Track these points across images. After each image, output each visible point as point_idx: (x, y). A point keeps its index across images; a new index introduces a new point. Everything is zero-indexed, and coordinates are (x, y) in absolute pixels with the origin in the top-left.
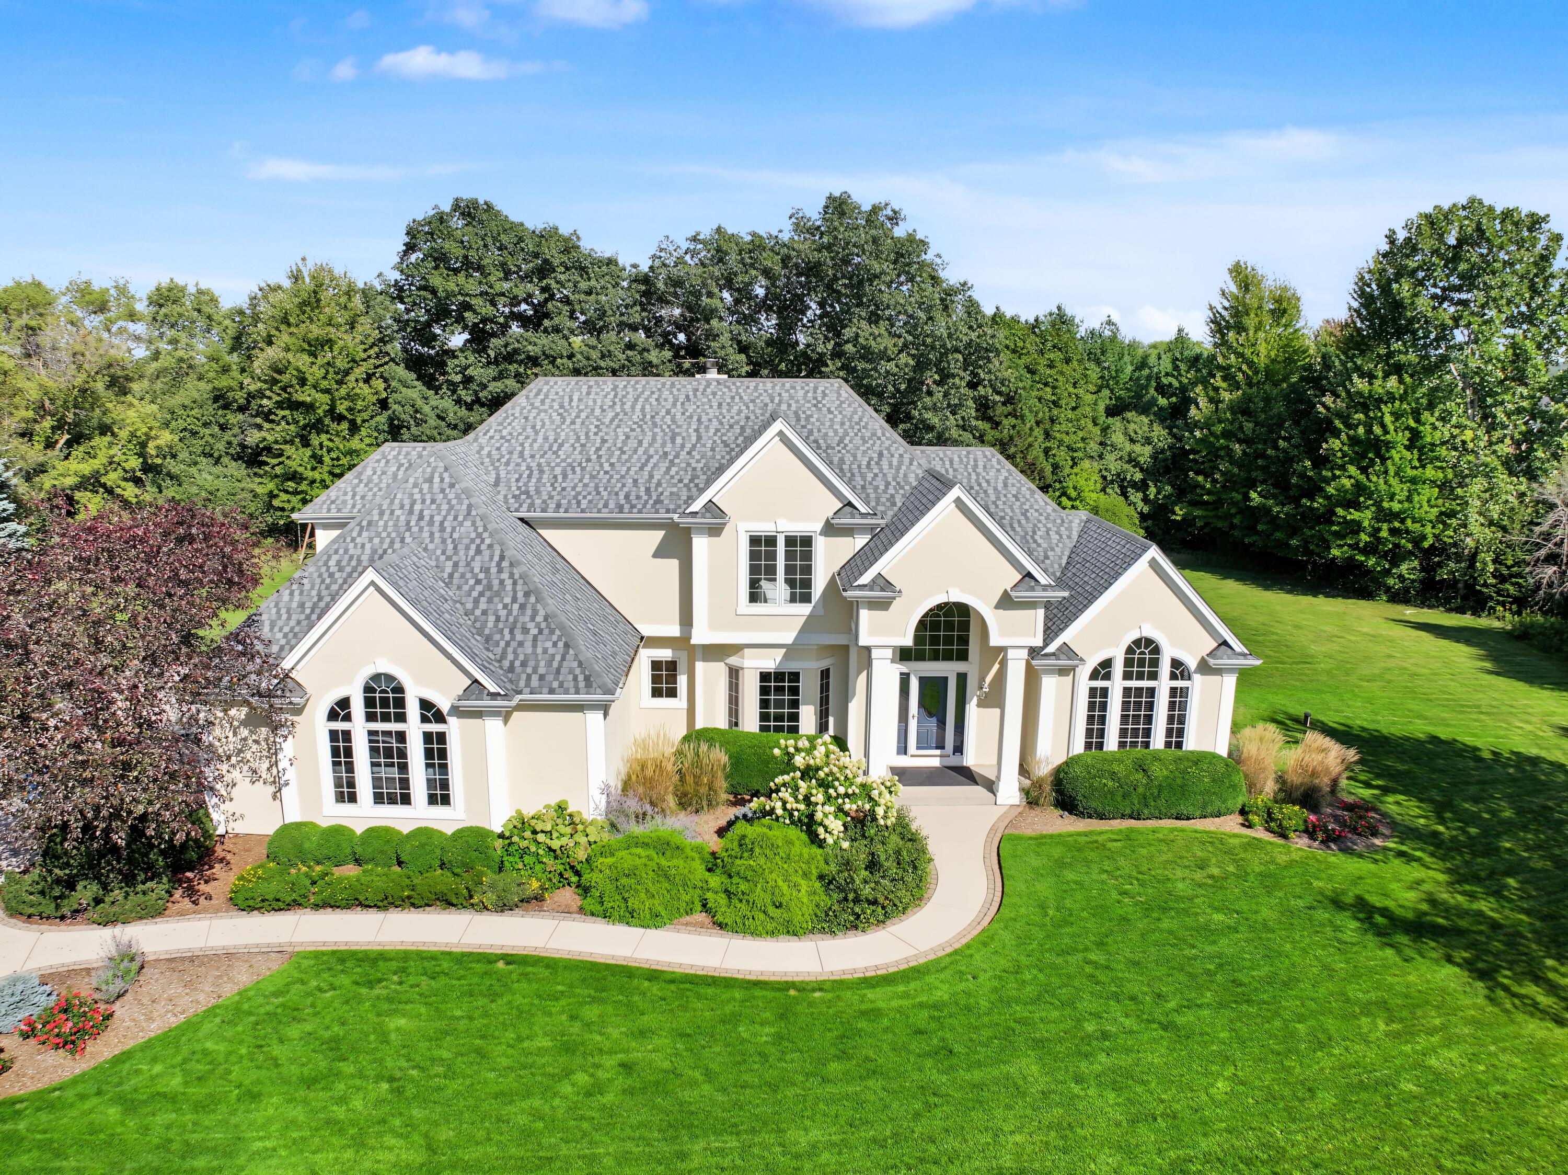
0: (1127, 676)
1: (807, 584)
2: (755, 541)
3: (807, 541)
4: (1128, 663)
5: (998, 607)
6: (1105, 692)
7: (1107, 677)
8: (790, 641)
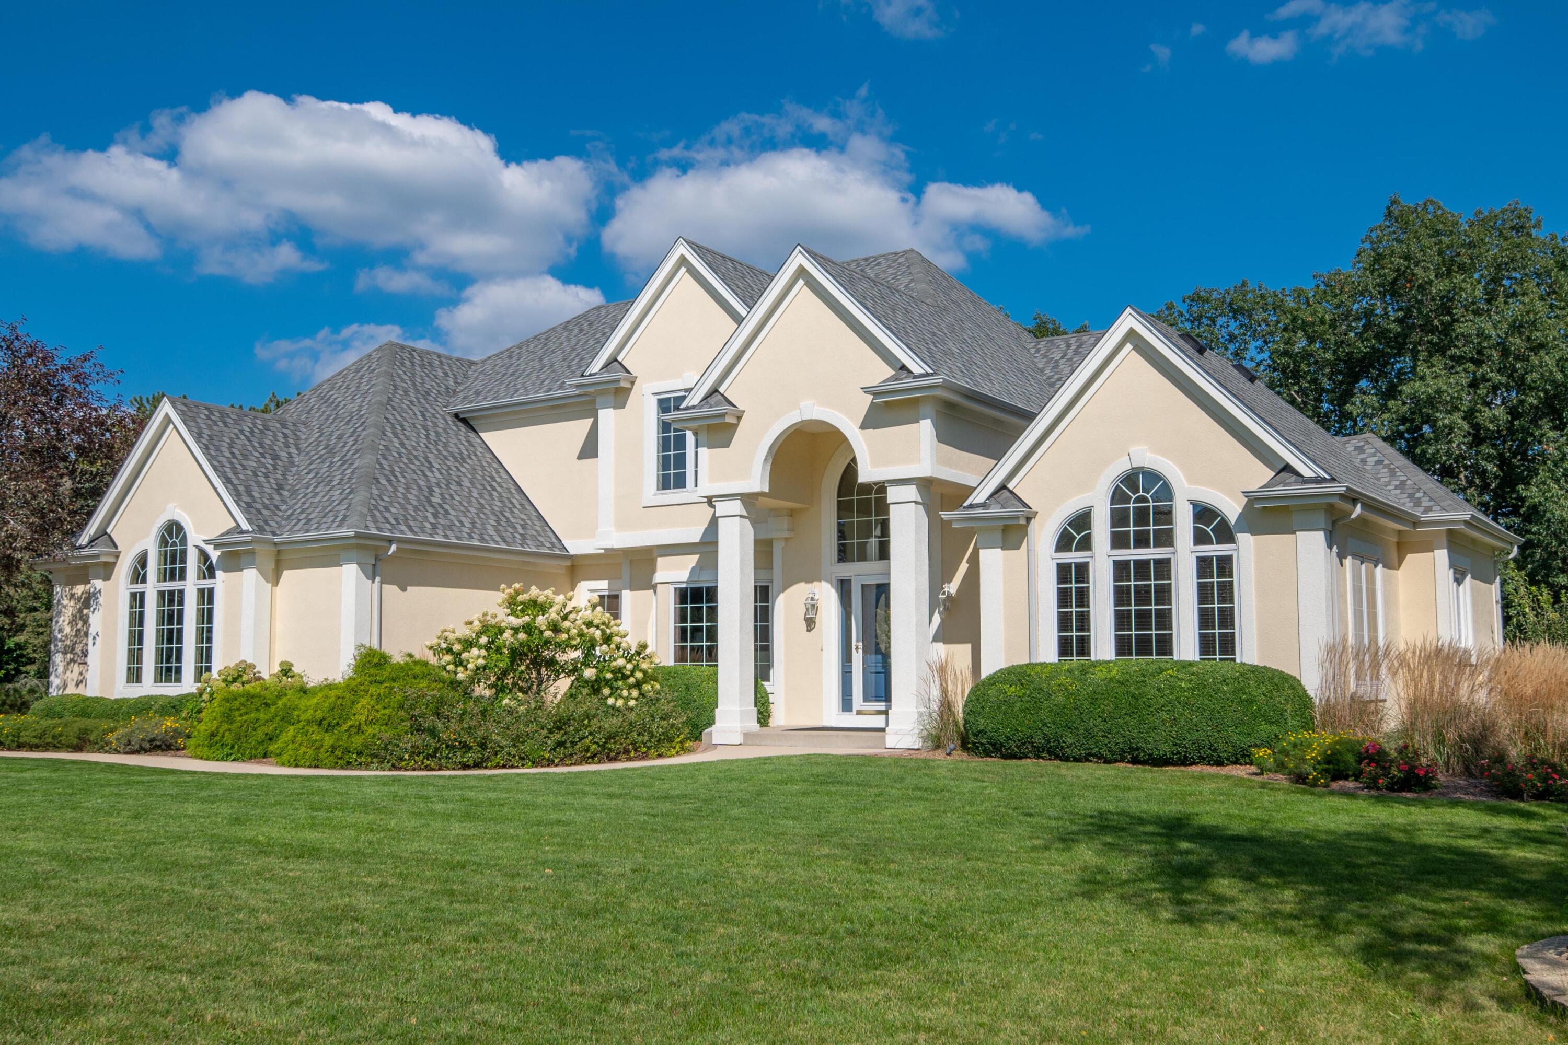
0: (1119, 541)
2: (664, 405)
4: (1118, 518)
6: (1082, 571)
7: (1086, 544)
8: (697, 540)
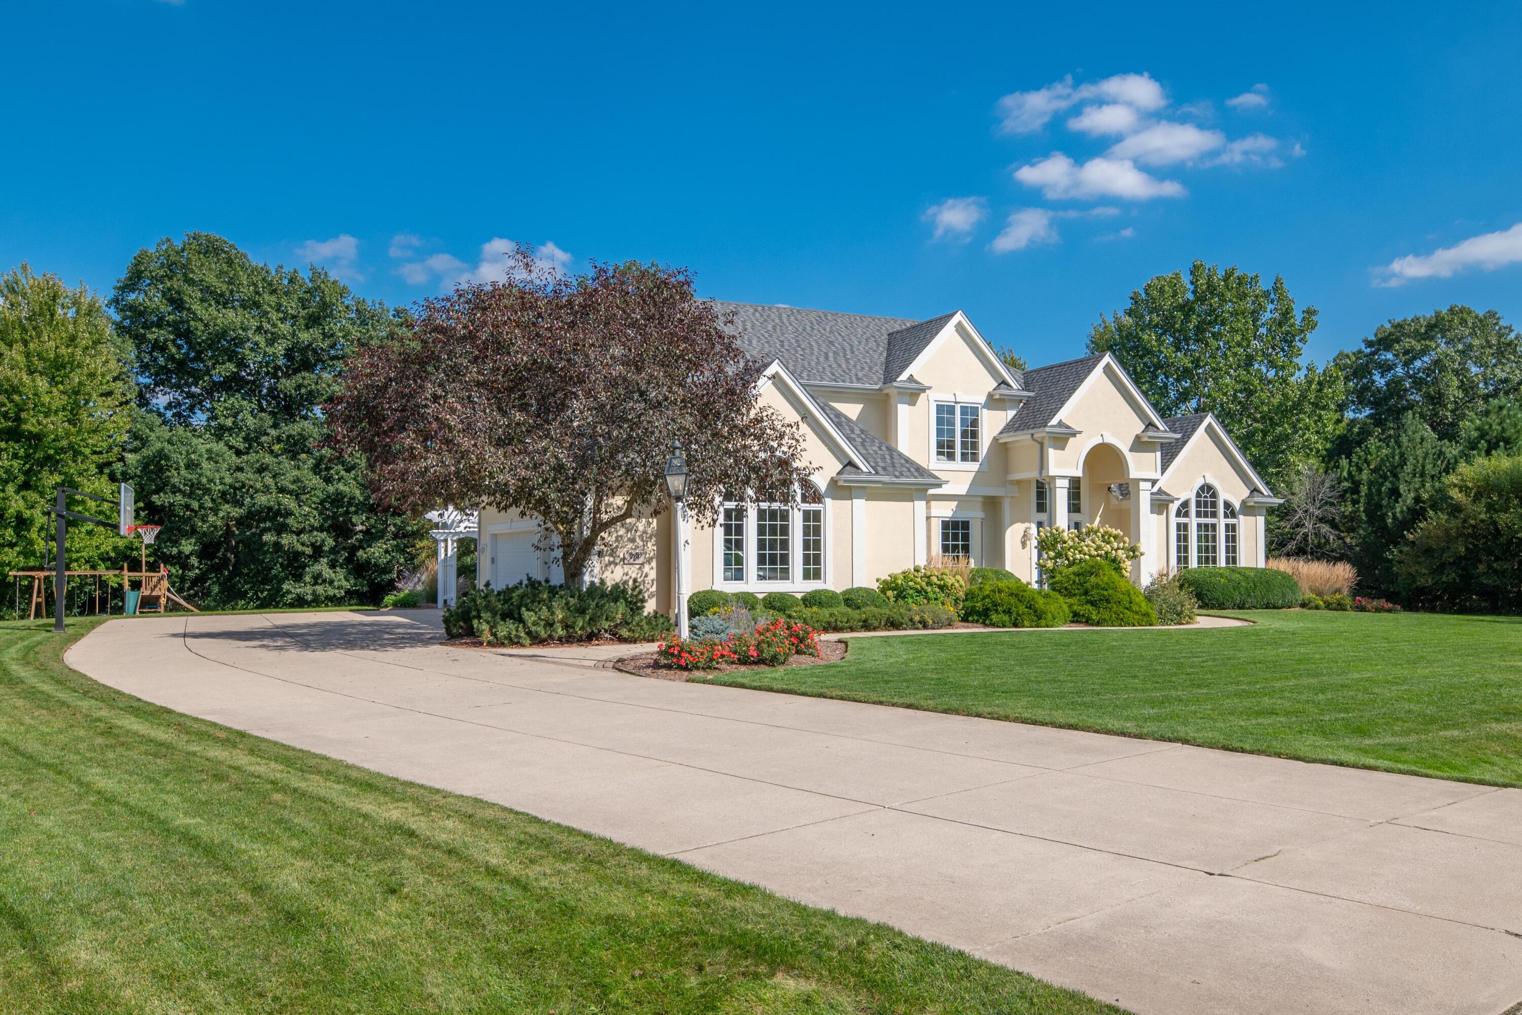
0: (1198, 514)
1: (975, 445)
2: (940, 408)
3: (975, 411)
4: (1198, 504)
5: (1131, 450)
6: (1186, 526)
7: (1186, 515)
8: (964, 493)
